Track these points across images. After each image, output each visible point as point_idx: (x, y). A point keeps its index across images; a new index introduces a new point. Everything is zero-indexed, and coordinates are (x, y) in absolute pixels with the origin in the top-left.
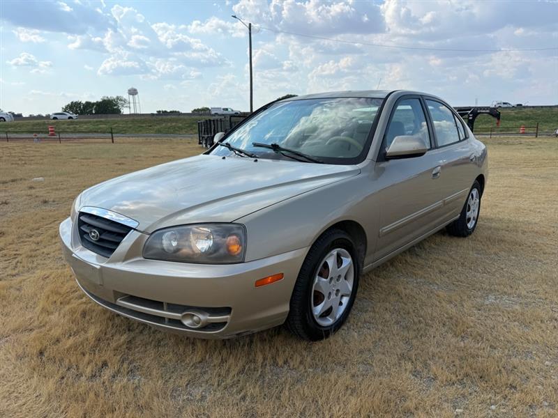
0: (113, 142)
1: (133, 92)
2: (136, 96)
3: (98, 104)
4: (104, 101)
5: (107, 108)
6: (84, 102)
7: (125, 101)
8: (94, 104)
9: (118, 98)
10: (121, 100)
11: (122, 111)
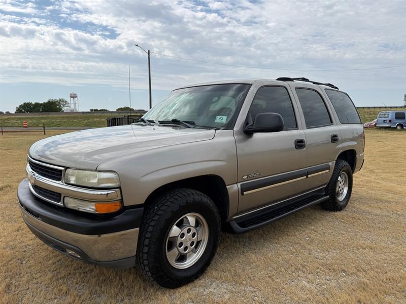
0: (45, 134)
1: (73, 96)
2: (76, 99)
3: (44, 105)
4: (49, 102)
5: (52, 107)
6: (33, 103)
7: (66, 102)
8: (41, 104)
9: (60, 100)
10: (63, 101)
11: (63, 109)
